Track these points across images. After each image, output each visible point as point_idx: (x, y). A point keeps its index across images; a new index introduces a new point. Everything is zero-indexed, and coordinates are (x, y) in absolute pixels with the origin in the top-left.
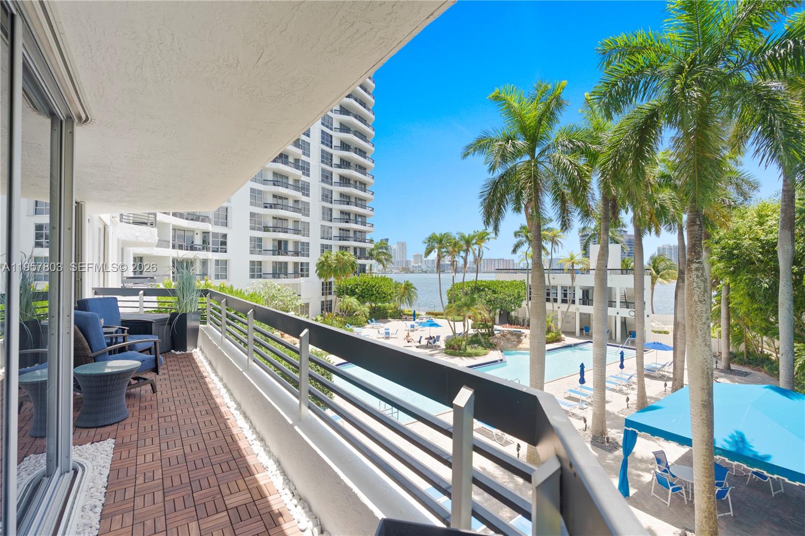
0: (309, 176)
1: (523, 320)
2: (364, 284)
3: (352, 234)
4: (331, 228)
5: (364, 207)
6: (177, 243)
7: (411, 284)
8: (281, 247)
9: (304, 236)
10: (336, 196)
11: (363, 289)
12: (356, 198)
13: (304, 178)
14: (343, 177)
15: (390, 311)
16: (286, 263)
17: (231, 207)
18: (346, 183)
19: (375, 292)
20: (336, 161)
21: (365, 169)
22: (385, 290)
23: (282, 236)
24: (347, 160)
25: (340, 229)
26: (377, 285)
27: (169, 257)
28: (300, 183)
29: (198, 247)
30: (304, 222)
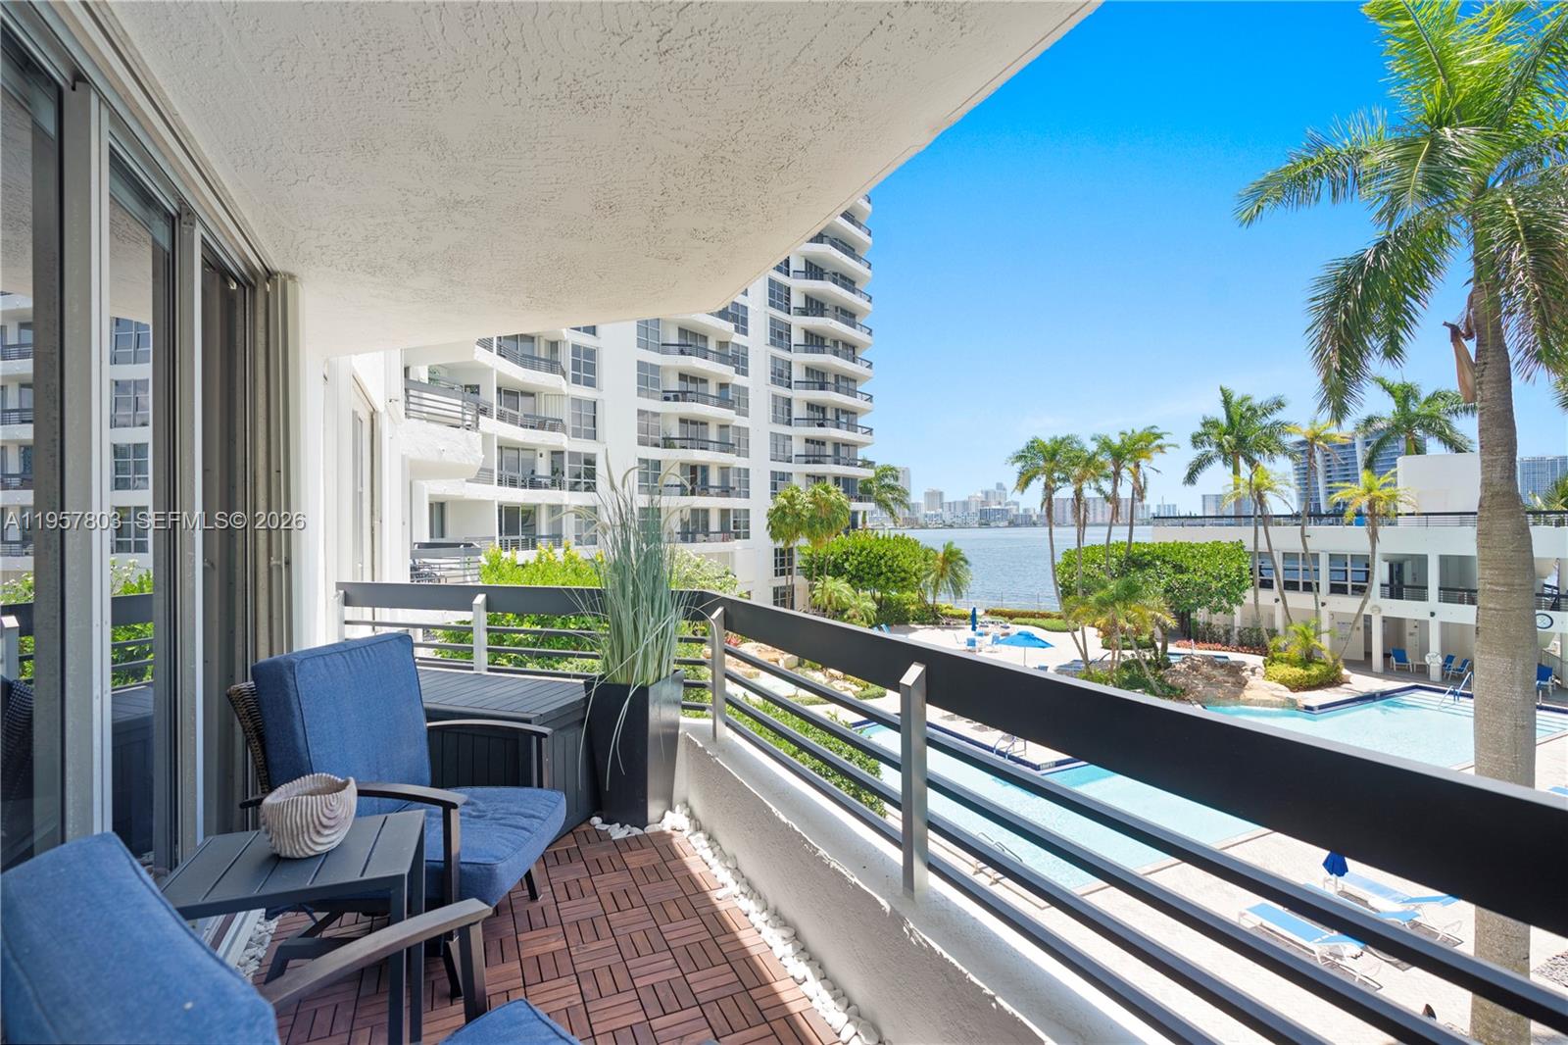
0: (746, 335)
1: (1227, 632)
2: (861, 551)
3: (829, 450)
4: (790, 438)
5: (853, 393)
6: (507, 474)
7: (958, 553)
8: (696, 478)
9: (738, 456)
10: (798, 374)
11: (860, 563)
12: (837, 376)
13: (738, 339)
14: (812, 335)
15: (913, 608)
16: (706, 511)
17: (603, 400)
18: (817, 346)
19: (884, 570)
20: (797, 301)
21: (853, 316)
22: (905, 563)
23: (698, 456)
24: (819, 299)
25: (807, 441)
26: (889, 554)
27: (493, 501)
28: (730, 346)
29: (544, 481)
30: (739, 428)
